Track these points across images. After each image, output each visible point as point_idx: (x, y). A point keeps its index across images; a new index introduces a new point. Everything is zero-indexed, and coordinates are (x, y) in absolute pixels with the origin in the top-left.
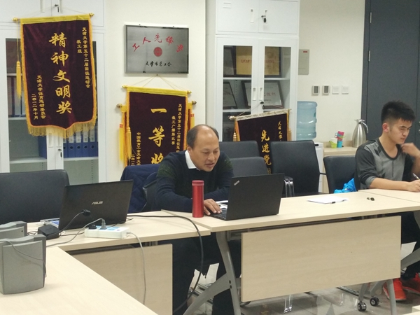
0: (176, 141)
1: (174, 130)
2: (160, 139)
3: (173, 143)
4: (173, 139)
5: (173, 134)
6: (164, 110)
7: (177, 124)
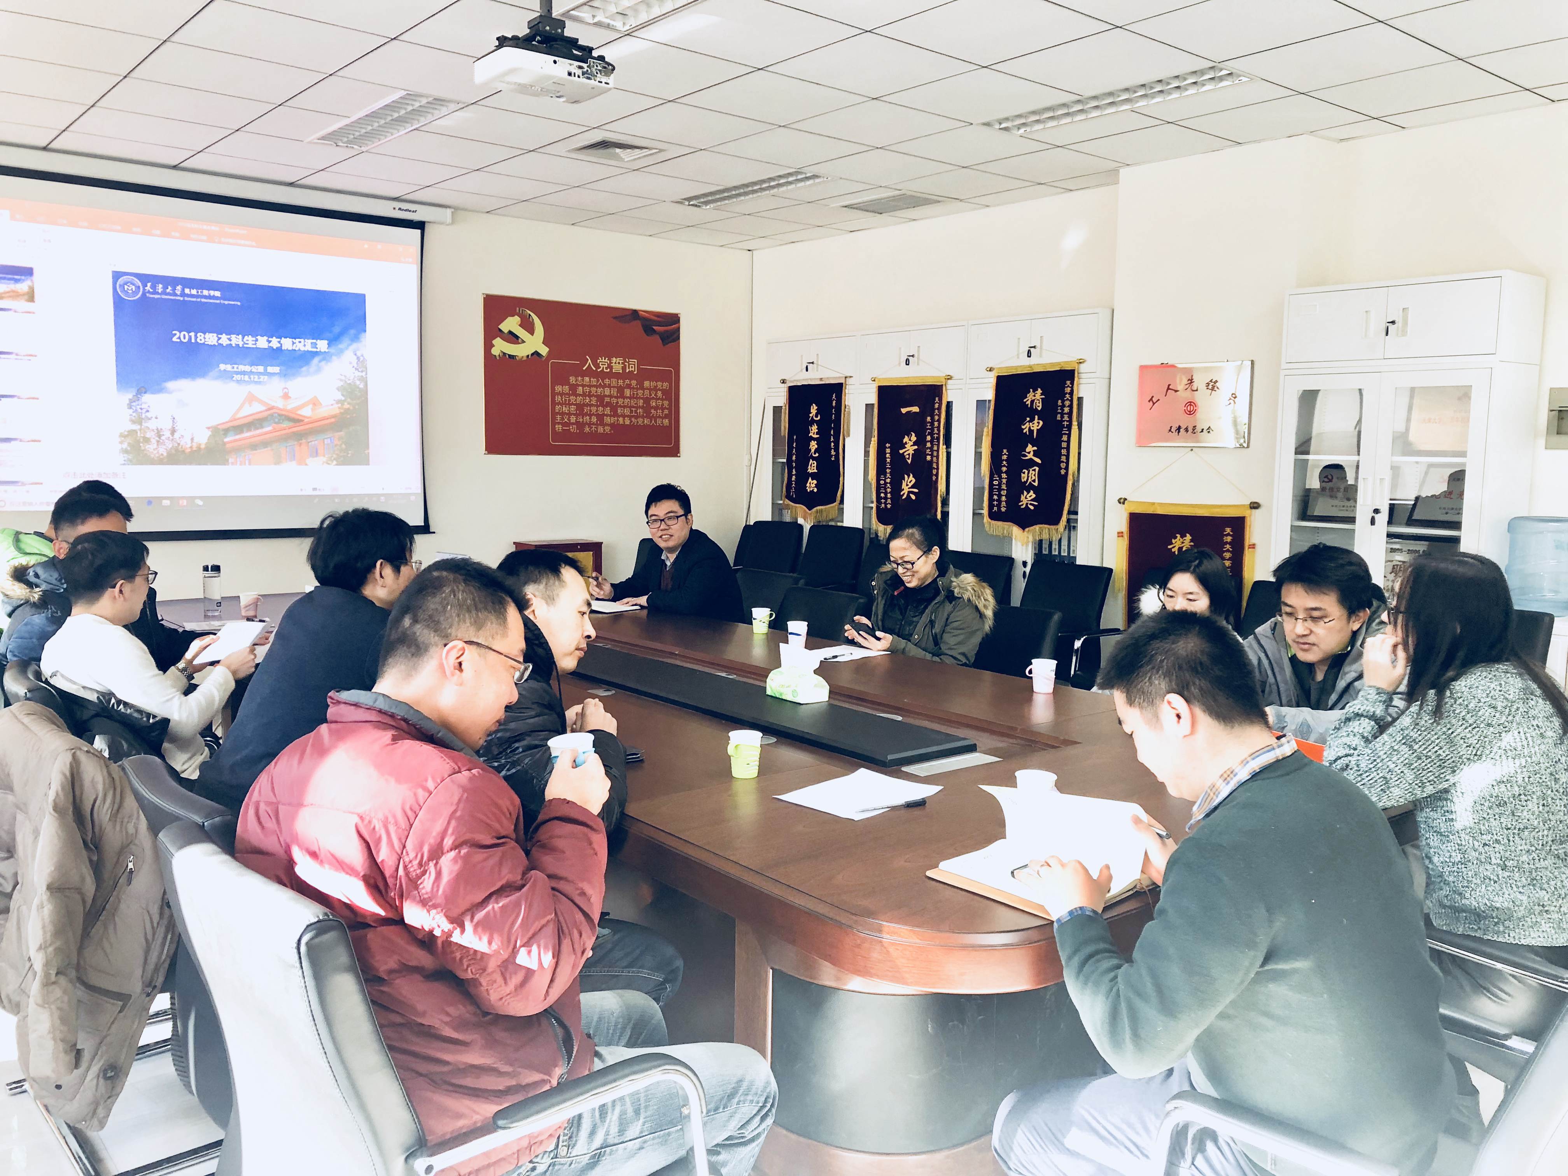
0: (932, 455)
1: (929, 438)
2: (911, 452)
3: (929, 458)
4: (928, 451)
5: (929, 445)
6: (915, 409)
7: (932, 429)
